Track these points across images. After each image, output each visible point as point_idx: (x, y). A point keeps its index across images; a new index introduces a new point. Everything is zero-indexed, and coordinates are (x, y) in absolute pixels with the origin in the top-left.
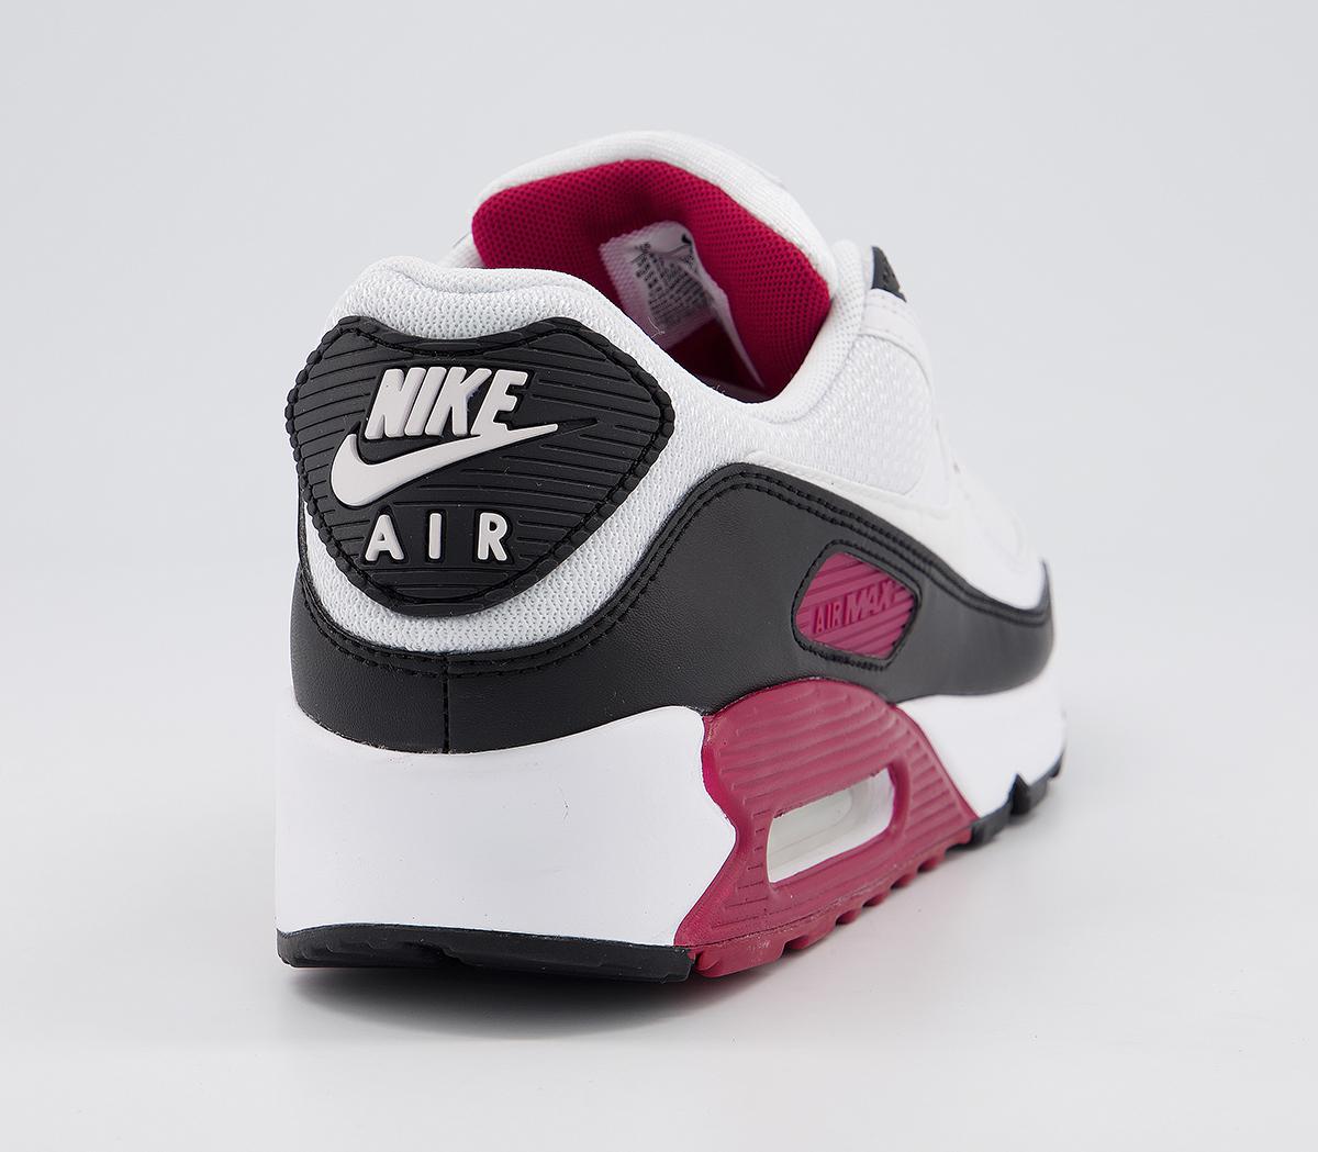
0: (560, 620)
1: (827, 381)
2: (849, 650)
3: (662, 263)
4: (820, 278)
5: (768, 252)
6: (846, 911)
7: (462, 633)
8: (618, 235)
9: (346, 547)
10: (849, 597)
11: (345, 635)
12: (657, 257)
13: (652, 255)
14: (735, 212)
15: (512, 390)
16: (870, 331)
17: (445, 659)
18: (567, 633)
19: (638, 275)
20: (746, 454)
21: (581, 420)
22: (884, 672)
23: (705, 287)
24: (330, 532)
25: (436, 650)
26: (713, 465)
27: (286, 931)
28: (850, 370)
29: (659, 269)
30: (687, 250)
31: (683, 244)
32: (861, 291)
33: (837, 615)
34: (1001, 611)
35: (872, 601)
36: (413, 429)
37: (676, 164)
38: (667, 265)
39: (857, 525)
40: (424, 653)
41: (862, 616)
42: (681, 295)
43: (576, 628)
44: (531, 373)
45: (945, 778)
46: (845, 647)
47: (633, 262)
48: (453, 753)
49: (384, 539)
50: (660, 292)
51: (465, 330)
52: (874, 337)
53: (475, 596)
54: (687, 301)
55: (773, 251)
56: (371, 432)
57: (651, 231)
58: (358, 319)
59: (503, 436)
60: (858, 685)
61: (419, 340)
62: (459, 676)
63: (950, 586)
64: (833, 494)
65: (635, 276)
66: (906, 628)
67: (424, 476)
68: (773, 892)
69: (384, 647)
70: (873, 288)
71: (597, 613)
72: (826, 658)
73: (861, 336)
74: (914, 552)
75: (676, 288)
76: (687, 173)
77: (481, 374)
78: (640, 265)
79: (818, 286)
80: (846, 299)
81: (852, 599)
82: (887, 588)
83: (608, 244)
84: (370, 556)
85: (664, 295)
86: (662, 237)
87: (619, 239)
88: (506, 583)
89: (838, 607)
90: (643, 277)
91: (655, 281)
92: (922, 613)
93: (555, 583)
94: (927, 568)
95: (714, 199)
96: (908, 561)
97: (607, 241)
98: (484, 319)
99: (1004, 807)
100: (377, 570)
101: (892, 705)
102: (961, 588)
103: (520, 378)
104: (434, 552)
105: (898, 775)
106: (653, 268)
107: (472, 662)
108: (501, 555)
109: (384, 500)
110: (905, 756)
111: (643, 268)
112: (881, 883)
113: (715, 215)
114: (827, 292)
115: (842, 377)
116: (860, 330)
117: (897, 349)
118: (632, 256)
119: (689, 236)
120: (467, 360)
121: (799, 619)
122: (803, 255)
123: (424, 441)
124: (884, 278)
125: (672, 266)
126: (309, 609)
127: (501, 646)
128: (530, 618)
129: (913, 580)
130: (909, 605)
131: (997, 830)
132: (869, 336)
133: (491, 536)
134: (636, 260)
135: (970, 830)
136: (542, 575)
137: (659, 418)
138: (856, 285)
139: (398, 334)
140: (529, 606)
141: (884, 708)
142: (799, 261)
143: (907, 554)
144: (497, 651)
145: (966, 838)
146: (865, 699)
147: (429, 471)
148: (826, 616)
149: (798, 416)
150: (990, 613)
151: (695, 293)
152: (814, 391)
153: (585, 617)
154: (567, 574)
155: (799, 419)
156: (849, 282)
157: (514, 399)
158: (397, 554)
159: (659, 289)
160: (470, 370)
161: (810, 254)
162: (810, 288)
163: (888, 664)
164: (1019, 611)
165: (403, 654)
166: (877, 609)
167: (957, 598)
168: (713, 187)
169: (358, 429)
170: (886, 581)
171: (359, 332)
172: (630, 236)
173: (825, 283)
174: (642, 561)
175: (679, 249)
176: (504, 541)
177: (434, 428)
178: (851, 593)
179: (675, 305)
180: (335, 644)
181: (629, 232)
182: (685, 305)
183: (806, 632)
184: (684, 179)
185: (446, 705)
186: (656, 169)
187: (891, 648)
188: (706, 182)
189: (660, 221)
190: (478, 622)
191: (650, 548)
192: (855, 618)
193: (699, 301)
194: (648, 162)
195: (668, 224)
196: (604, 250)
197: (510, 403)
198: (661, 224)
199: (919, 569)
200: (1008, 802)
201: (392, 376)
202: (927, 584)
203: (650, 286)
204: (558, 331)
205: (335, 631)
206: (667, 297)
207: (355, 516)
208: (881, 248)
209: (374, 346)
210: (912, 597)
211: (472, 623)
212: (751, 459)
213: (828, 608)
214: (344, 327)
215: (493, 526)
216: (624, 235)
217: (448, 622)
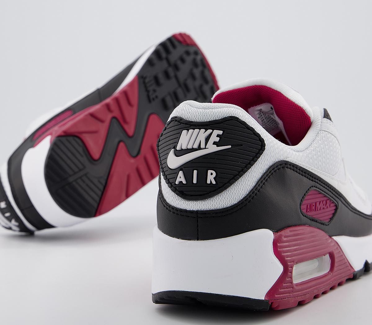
0: (231, 202)
1: (311, 142)
2: (317, 218)
3: (266, 115)
4: (308, 116)
5: (293, 109)
6: (316, 294)
7: (203, 205)
8: (253, 106)
9: (171, 181)
10: (317, 203)
11: (170, 206)
12: (264, 113)
13: (262, 113)
14: (284, 99)
15: (218, 136)
16: (323, 129)
17: (198, 212)
18: (233, 206)
19: (259, 118)
20: (286, 158)
21: (238, 145)
22: (328, 226)
23: (277, 120)
24: (166, 177)
25: (195, 210)
26: (277, 160)
27: (153, 293)
28: (317, 139)
29: (264, 117)
30: (272, 111)
31: (271, 110)
32: (320, 118)
33: (314, 208)
34: (361, 214)
35: (324, 205)
36: (190, 147)
37: (269, 86)
38: (267, 116)
39: (319, 182)
40: (191, 211)
41: (321, 209)
42: (271, 124)
43: (236, 204)
44: (224, 131)
45: (345, 258)
46: (316, 217)
47: (257, 114)
48: (200, 240)
49: (181, 178)
50: (265, 123)
51: (205, 119)
52: (324, 131)
53: (206, 194)
54: (272, 126)
55: (295, 108)
56: (178, 148)
57: (262, 105)
58: (176, 117)
59: (215, 149)
60: (320, 229)
61: (192, 122)
62: (201, 218)
63: (346, 204)
64: (312, 172)
65: (258, 118)
66: (334, 214)
67: (192, 160)
68: (294, 286)
69: (180, 209)
70: (324, 118)
71: (242, 200)
72: (310, 220)
73: (321, 130)
74: (336, 193)
75: (269, 122)
76: (271, 89)
77: (209, 131)
78: (259, 115)
79: (308, 118)
80: (316, 120)
81: (318, 204)
82: (328, 202)
83: (250, 109)
84: (177, 183)
85: (266, 124)
86: (265, 107)
87: (253, 107)
88: (215, 190)
89: (314, 206)
90: (260, 119)
91: (264, 120)
92: (339, 210)
93: (229, 191)
94: (340, 198)
95: (279, 95)
96: (334, 195)
97: (250, 108)
98: (211, 116)
99: (363, 269)
100: (179, 187)
101: (330, 237)
102: (350, 206)
103: (221, 132)
104: (195, 181)
105: (332, 256)
106: (263, 116)
107: (205, 213)
108: (214, 182)
109: (181, 167)
110: (334, 251)
111: (260, 116)
112: (327, 287)
113: (279, 99)
114: (310, 120)
115: (315, 141)
116: (320, 129)
117: (331, 134)
118: (257, 113)
119: (273, 107)
120: (206, 127)
121: (302, 207)
122: (303, 109)
123: (193, 150)
124: (326, 115)
125: (268, 116)
126: (161, 199)
127: (214, 209)
128: (222, 201)
129: (336, 200)
130: (334, 208)
131: (360, 276)
132: (323, 130)
133: (211, 177)
134: (258, 114)
135: (353, 275)
136: (226, 188)
137: (261, 146)
138: (319, 117)
139: (186, 121)
140: (222, 197)
141: (328, 237)
142: (302, 111)
143: (334, 193)
144: (212, 210)
145: (352, 277)
146: (322, 233)
147: (194, 158)
148: (310, 208)
149: (302, 150)
150: (358, 214)
151: (275, 124)
152: (307, 144)
153: (238, 201)
154: (233, 189)
155: (302, 151)
156: (317, 116)
157: (219, 138)
158: (184, 182)
159: (265, 122)
160: (206, 130)
161: (305, 109)
162: (305, 119)
163: (329, 224)
164: (366, 215)
165: (186, 211)
166: (325, 208)
167: (349, 208)
168: (279, 92)
169: (175, 147)
170: (328, 200)
171: (176, 121)
172: (256, 107)
173: (309, 117)
174: (255, 186)
175: (270, 111)
176: (215, 178)
177: (196, 146)
178: (317, 202)
179: (269, 127)
180: (167, 209)
181: (256, 105)
182: (272, 127)
183: (304, 211)
184: (271, 90)
185: (198, 226)
186: (263, 88)
187: (329, 220)
188: (277, 91)
189: (265, 103)
190: (207, 202)
191: (258, 182)
192: (319, 209)
193: (276, 126)
194: (261, 86)
195: (267, 104)
196: (249, 110)
197: (217, 139)
198: (265, 104)
199: (337, 198)
200: (364, 267)
201: (184, 132)
202: (340, 203)
203: (262, 121)
204: (232, 120)
205: (167, 205)
206: (267, 124)
207: (173, 172)
208: (326, 108)
209: (180, 124)
210: (335, 206)
211: (205, 202)
212: (287, 160)
213: (311, 205)
214: (172, 120)
215: (212, 174)
216: (255, 106)
217: (199, 202)
